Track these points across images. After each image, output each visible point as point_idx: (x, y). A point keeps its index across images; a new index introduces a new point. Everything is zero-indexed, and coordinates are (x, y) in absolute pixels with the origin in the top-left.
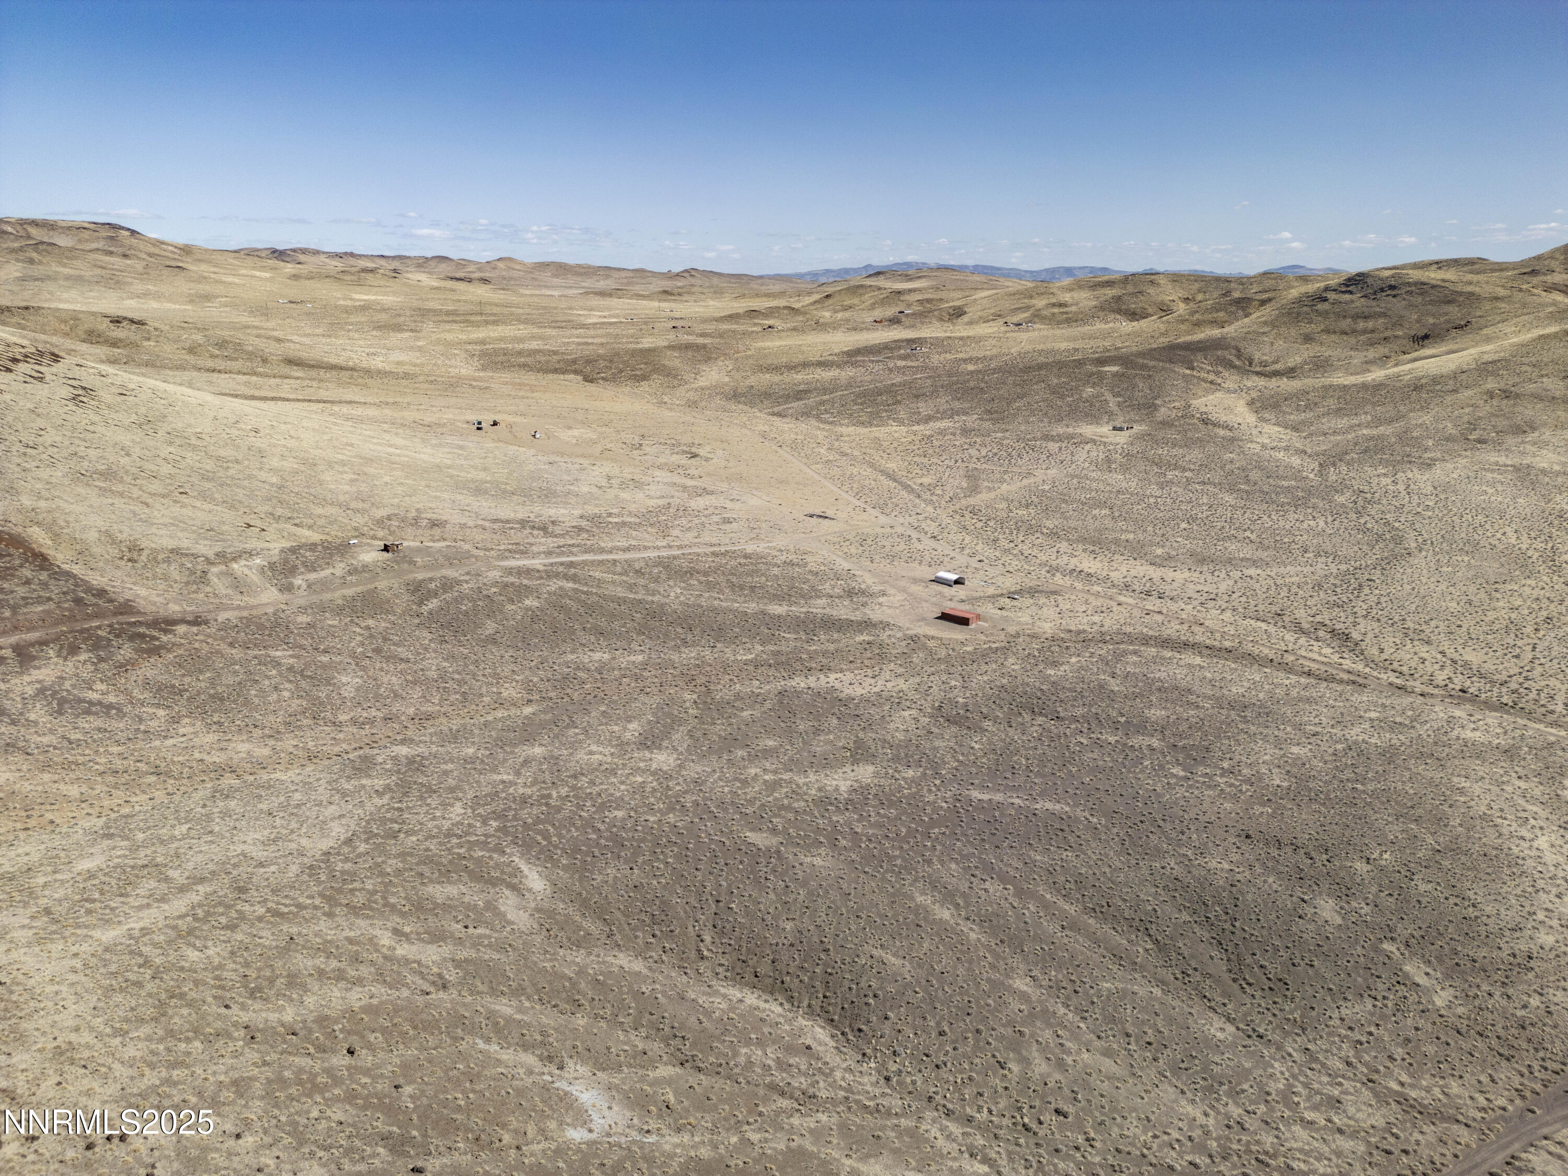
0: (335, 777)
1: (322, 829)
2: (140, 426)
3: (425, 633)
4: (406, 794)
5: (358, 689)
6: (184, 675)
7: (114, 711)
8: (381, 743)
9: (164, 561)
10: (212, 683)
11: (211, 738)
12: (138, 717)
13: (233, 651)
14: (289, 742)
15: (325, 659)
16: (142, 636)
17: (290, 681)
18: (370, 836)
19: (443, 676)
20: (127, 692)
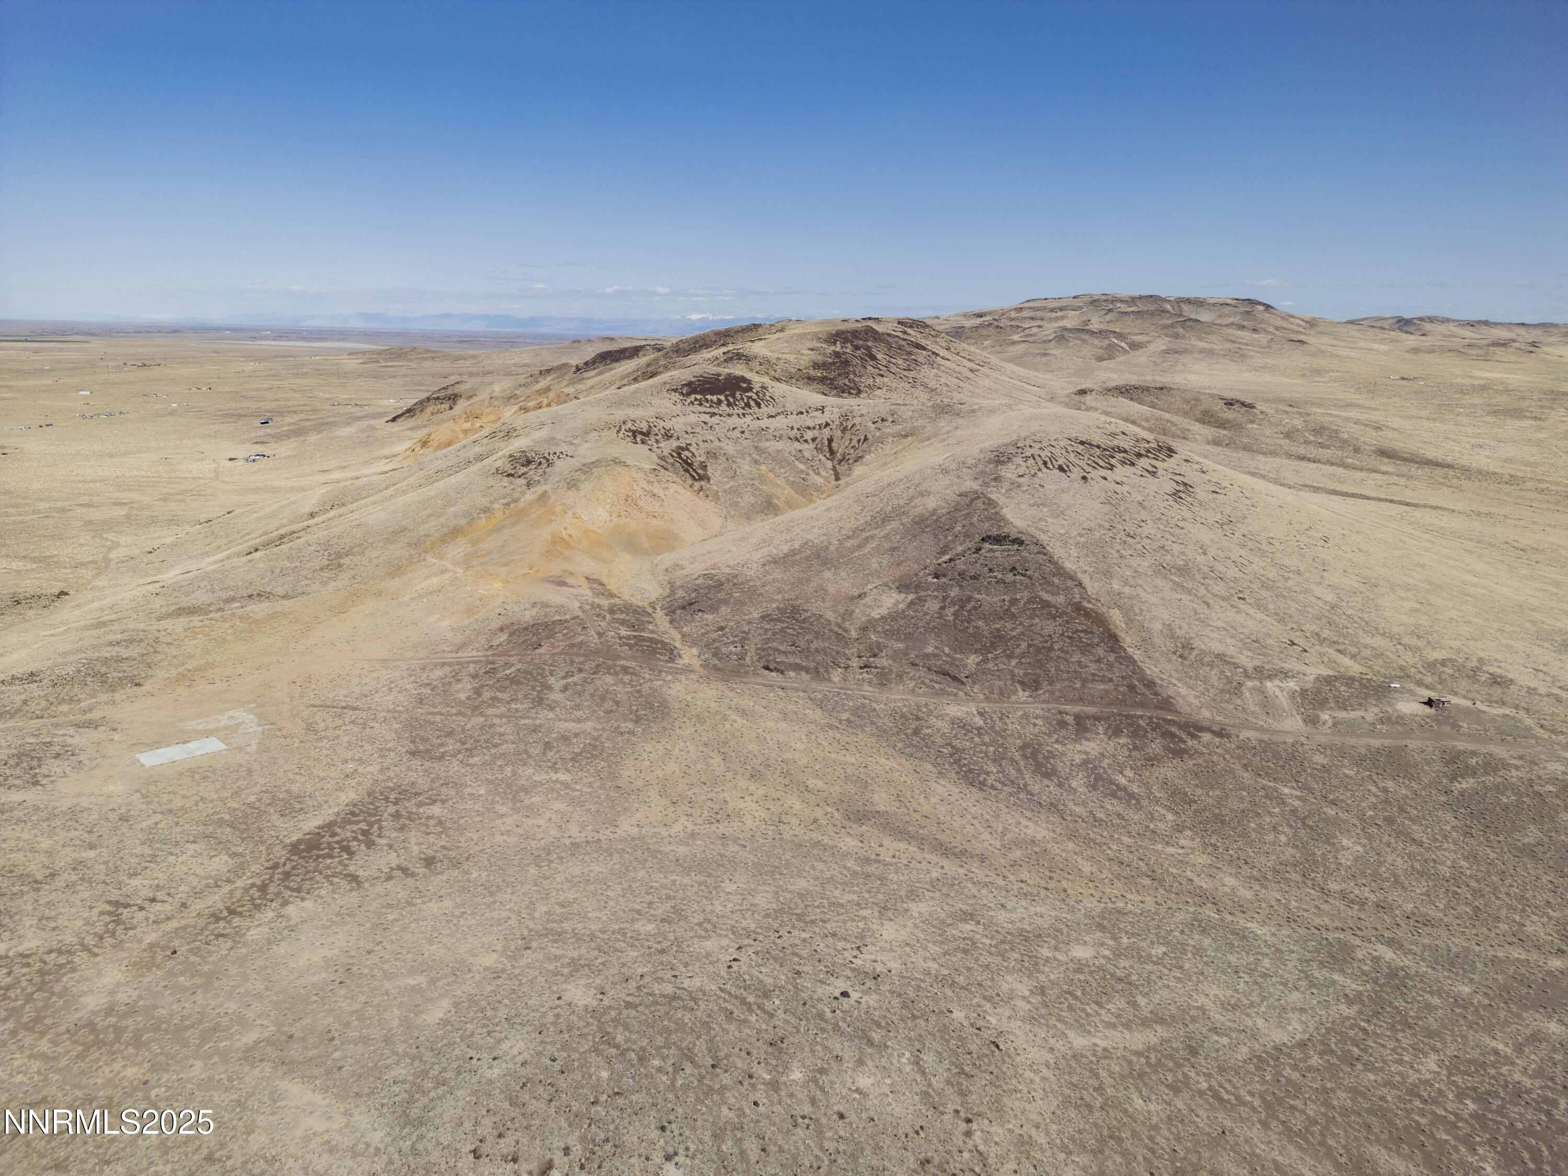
0: (1309, 956)
1: (1280, 1016)
2: (1222, 525)
3: (1449, 817)
4: (1376, 1014)
5: (1356, 859)
6: (1197, 786)
7: (1134, 802)
8: (1366, 933)
9: (1208, 665)
10: (1219, 803)
11: (1204, 859)
12: (1151, 814)
13: (1246, 775)
14: (1273, 894)
15: (1331, 812)
16: (1173, 735)
17: (1290, 826)
18: (1326, 1051)
19: (1457, 877)
20: (1148, 786)
